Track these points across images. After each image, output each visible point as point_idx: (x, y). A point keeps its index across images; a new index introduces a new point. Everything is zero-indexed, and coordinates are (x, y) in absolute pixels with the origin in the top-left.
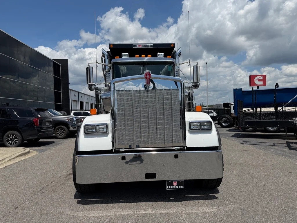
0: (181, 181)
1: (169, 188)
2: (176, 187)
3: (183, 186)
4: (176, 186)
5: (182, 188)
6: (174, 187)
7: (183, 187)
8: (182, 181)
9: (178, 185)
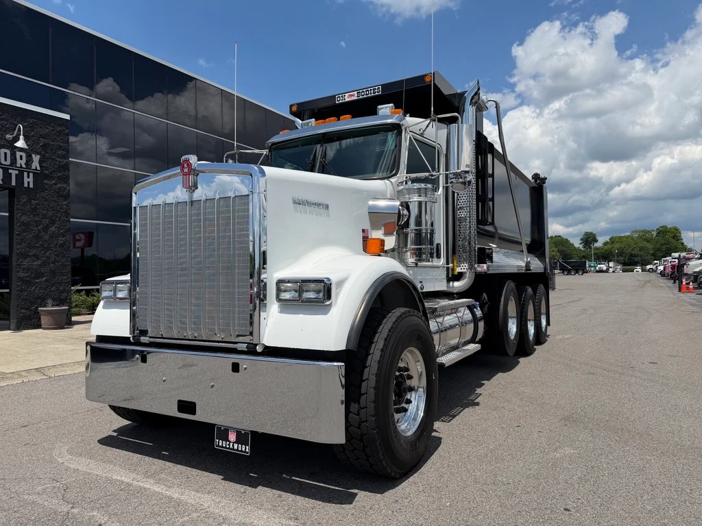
0: (243, 432)
1: (220, 444)
2: (233, 445)
3: (247, 447)
4: (234, 443)
5: (245, 452)
6: (229, 445)
7: (247, 450)
8: (246, 434)
9: (238, 441)
